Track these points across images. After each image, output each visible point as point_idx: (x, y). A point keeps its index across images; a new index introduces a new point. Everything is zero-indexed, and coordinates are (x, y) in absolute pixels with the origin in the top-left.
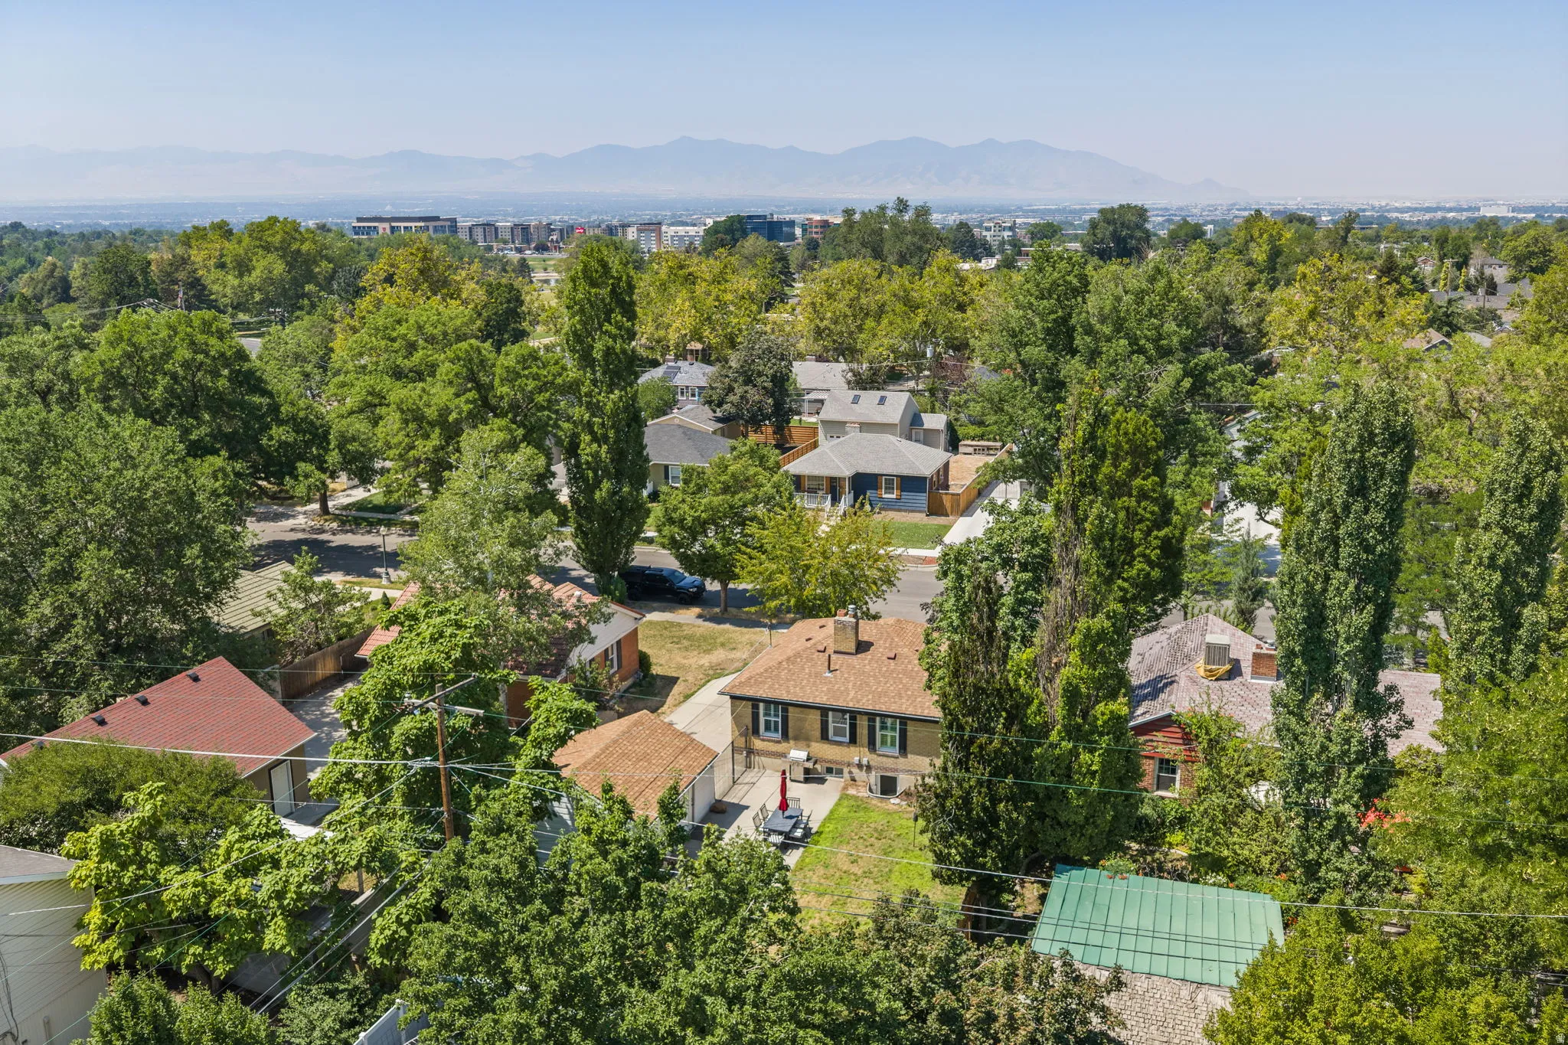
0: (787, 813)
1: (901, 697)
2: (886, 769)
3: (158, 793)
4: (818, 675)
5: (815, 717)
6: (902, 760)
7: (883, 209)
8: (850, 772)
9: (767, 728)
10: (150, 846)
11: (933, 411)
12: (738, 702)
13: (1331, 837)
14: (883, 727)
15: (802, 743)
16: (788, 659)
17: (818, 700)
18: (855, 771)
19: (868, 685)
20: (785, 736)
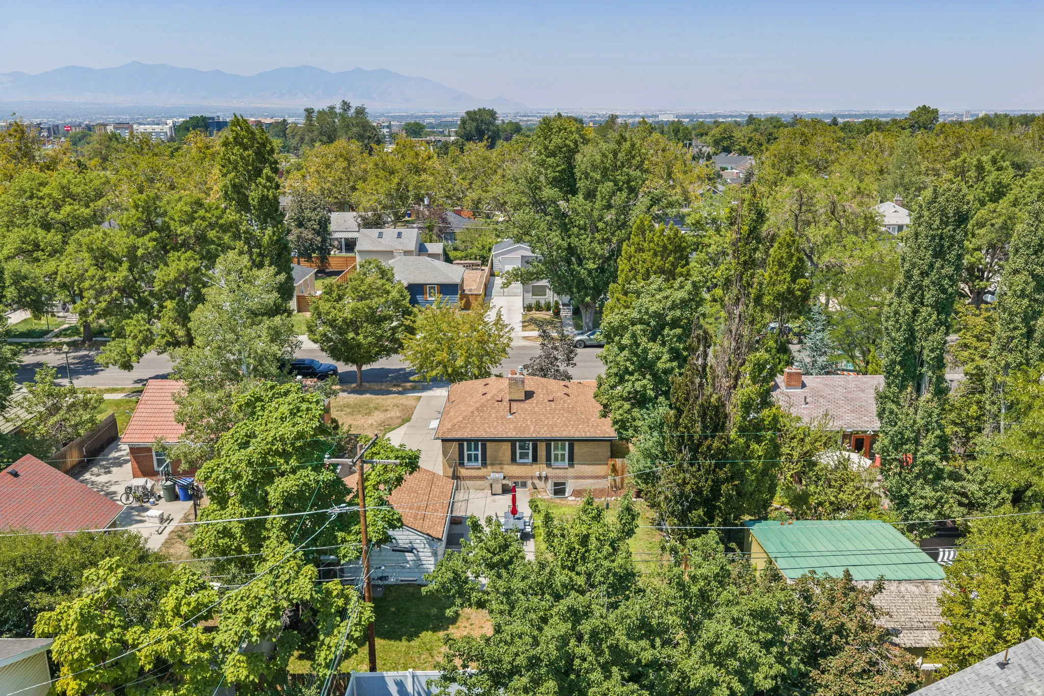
0: (517, 516)
1: (567, 427)
2: (559, 477)
3: (118, 566)
4: (503, 417)
5: (507, 447)
6: (570, 470)
7: (332, 108)
8: (533, 484)
9: (469, 459)
10: (112, 613)
11: (431, 242)
12: (448, 444)
13: (917, 477)
14: (556, 448)
15: (497, 468)
16: (477, 409)
17: (509, 435)
18: (536, 482)
19: (541, 421)
20: (484, 464)
